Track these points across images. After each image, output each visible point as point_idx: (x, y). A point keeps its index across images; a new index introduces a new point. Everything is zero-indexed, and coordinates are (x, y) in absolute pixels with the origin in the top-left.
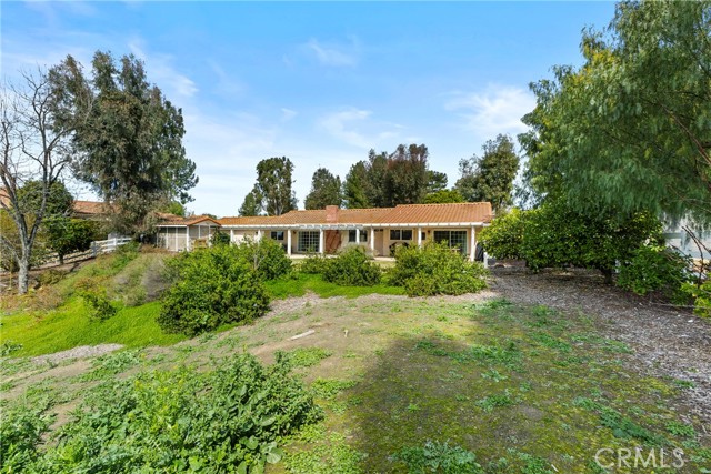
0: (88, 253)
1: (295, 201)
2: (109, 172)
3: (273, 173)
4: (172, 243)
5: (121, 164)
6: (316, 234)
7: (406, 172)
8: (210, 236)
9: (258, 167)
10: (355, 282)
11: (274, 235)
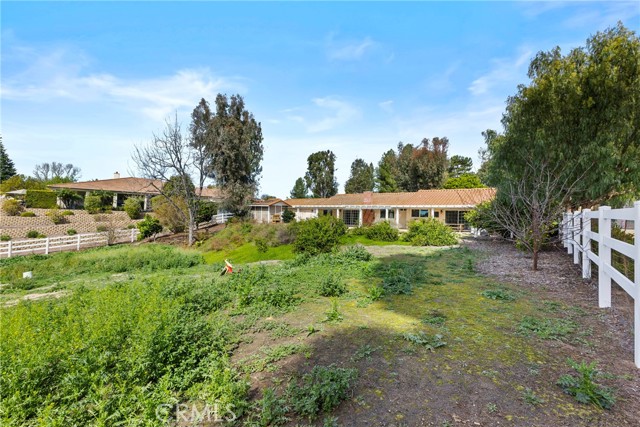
0: (210, 223)
1: (336, 185)
2: (224, 171)
3: (321, 162)
4: (259, 217)
5: (231, 166)
6: (356, 213)
7: (429, 161)
8: (282, 213)
9: (309, 159)
10: (384, 239)
11: (325, 212)
